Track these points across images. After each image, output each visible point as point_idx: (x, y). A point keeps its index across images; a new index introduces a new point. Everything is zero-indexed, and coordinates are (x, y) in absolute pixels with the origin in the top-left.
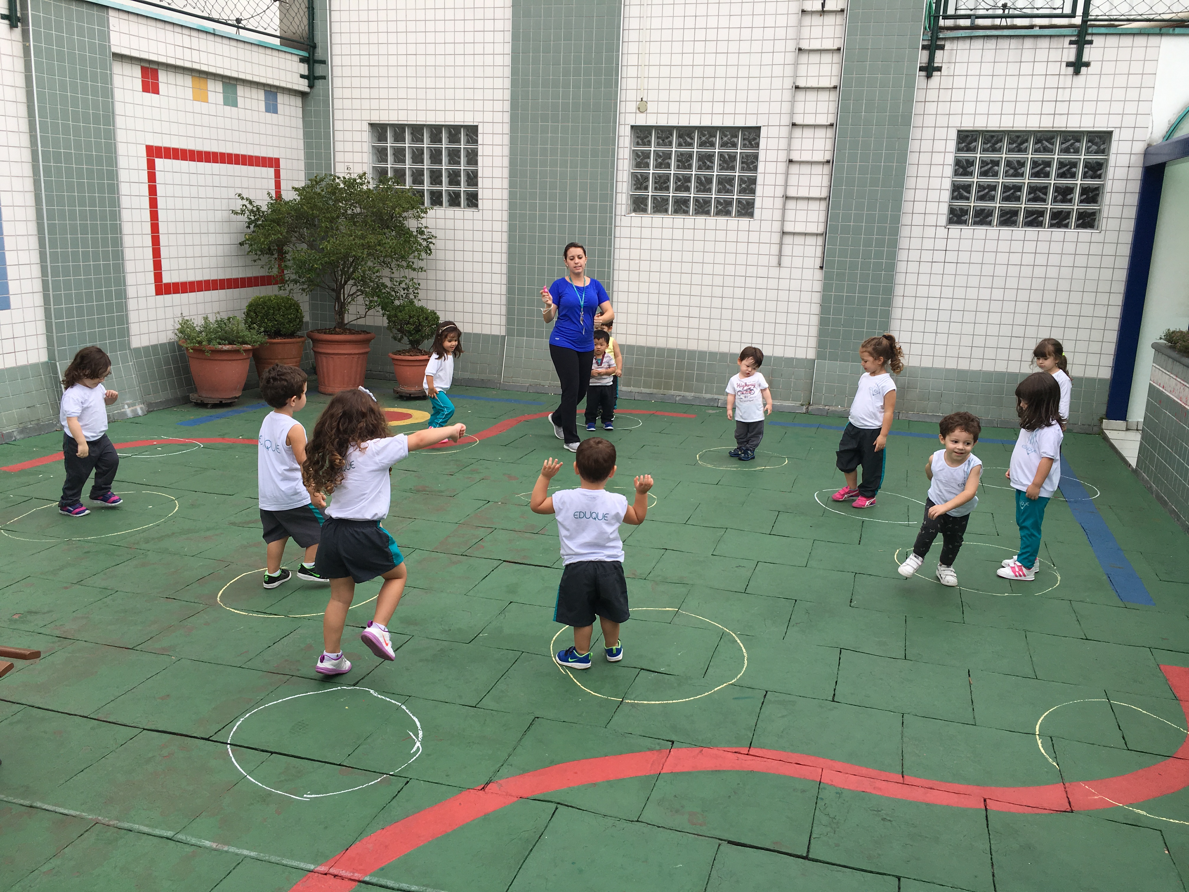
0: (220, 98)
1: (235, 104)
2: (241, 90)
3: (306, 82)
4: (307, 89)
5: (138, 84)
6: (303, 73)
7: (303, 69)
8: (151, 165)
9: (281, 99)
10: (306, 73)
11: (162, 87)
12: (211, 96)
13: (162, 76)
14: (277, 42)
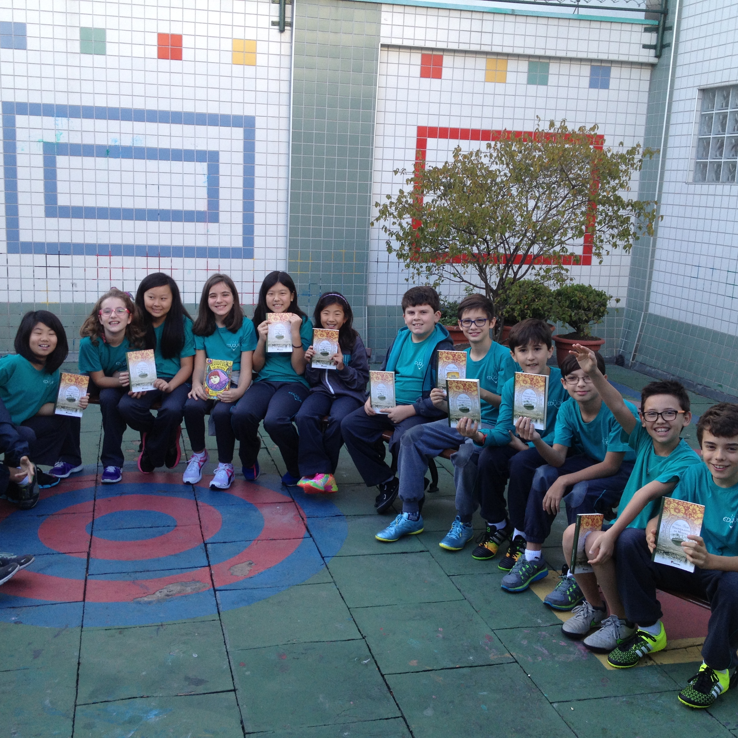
0: (523, 78)
1: (544, 82)
2: (554, 67)
3: (652, 52)
4: (654, 60)
5: (416, 70)
6: (648, 43)
7: (651, 38)
8: (421, 145)
9: (615, 72)
10: (654, 42)
11: (446, 72)
12: (511, 77)
13: (447, 60)
14: (641, 16)
